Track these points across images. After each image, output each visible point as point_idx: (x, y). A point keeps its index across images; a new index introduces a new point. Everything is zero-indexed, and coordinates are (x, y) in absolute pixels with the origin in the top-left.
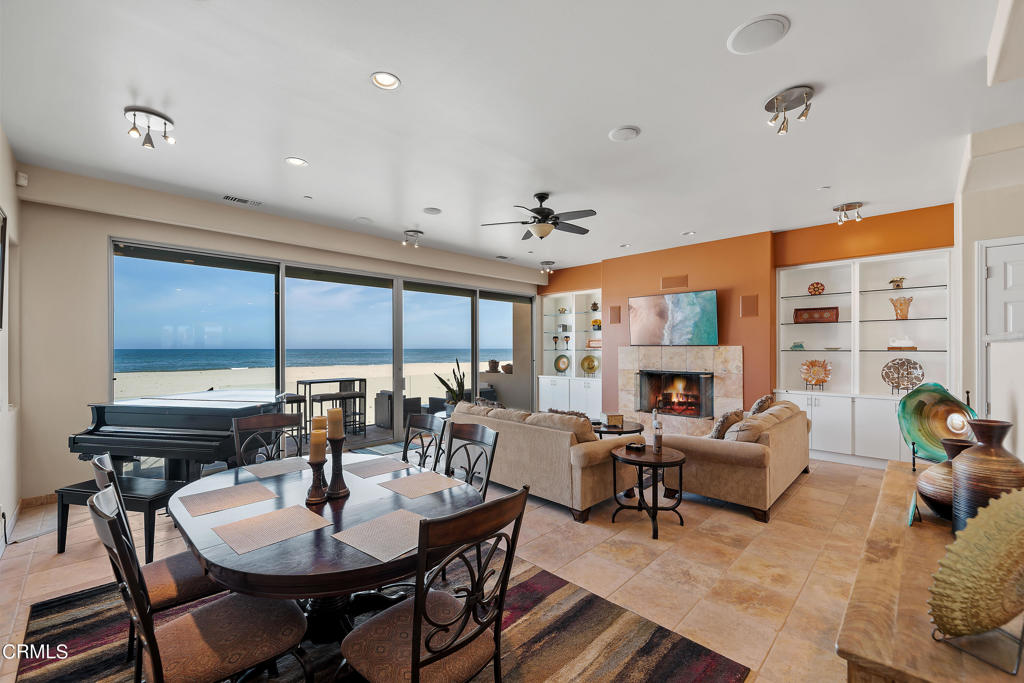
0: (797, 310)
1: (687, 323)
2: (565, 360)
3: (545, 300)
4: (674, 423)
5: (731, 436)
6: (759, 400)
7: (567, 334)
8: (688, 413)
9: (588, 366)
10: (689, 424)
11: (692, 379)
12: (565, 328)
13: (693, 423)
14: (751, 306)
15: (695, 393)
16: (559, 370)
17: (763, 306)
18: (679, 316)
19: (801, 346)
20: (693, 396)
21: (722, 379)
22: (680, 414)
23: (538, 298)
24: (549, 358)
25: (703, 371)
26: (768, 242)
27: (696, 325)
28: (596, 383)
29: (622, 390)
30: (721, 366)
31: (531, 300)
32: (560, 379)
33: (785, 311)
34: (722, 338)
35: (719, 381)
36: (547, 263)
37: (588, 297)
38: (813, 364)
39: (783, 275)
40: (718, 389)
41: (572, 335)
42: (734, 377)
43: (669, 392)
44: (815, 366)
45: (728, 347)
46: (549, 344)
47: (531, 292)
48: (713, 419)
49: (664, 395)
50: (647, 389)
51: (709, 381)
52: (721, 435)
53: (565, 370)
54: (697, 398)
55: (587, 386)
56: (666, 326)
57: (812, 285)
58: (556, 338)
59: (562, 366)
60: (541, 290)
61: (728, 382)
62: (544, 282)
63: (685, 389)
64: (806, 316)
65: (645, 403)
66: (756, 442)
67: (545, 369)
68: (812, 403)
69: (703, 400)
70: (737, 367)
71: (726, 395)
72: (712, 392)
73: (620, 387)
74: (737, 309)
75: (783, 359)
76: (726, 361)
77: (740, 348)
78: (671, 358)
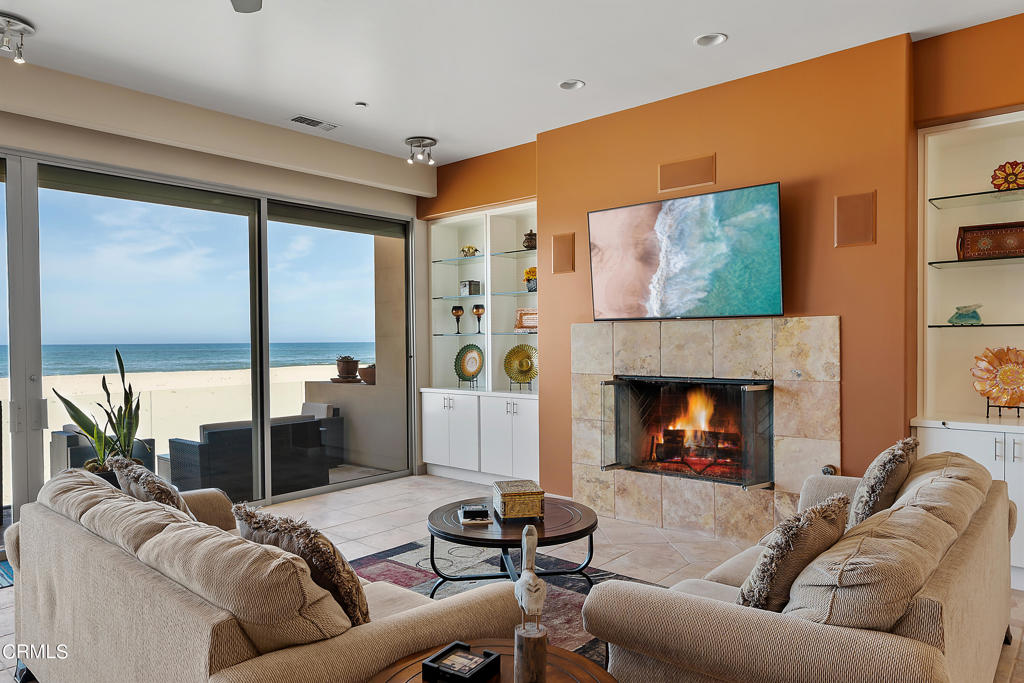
0: (964, 231)
1: (697, 273)
2: (474, 354)
3: (433, 228)
4: (688, 495)
5: (808, 601)
6: (884, 456)
7: (477, 300)
8: (718, 470)
9: (518, 367)
10: (720, 499)
11: (725, 395)
12: (475, 287)
13: (728, 496)
14: (860, 222)
15: (732, 429)
16: (464, 377)
17: (889, 222)
18: (679, 262)
19: (975, 315)
20: (727, 437)
21: (793, 395)
22: (700, 475)
23: (418, 227)
24: (443, 352)
25: (749, 377)
26: (901, 61)
27: (716, 276)
28: (529, 403)
29: (579, 419)
30: (790, 365)
31: (404, 228)
32: (462, 396)
33: (938, 234)
34: (793, 299)
35: (786, 399)
36: (419, 141)
37: (519, 219)
38: (1001, 357)
39: (935, 144)
40: (782, 420)
41: (486, 299)
42: (820, 391)
43: (679, 426)
44: (1009, 361)
45: (805, 319)
46: (443, 323)
47: (404, 212)
48: (772, 487)
49: (667, 433)
50: (631, 415)
51: (764, 399)
52: (774, 596)
53: (475, 375)
54: (735, 439)
55: (513, 410)
56: (655, 279)
57: (1002, 168)
58: (458, 309)
59: (471, 367)
60: (425, 207)
61: (807, 402)
62: (428, 192)
63: (712, 422)
64: (985, 243)
65: (627, 447)
66: (892, 630)
67: (437, 376)
68: (1001, 450)
69: (751, 444)
70: (828, 367)
71: (802, 433)
72: (771, 426)
73: (575, 413)
74: (827, 227)
75: (932, 344)
76: (801, 353)
77: (832, 321)
78: (680, 347)
